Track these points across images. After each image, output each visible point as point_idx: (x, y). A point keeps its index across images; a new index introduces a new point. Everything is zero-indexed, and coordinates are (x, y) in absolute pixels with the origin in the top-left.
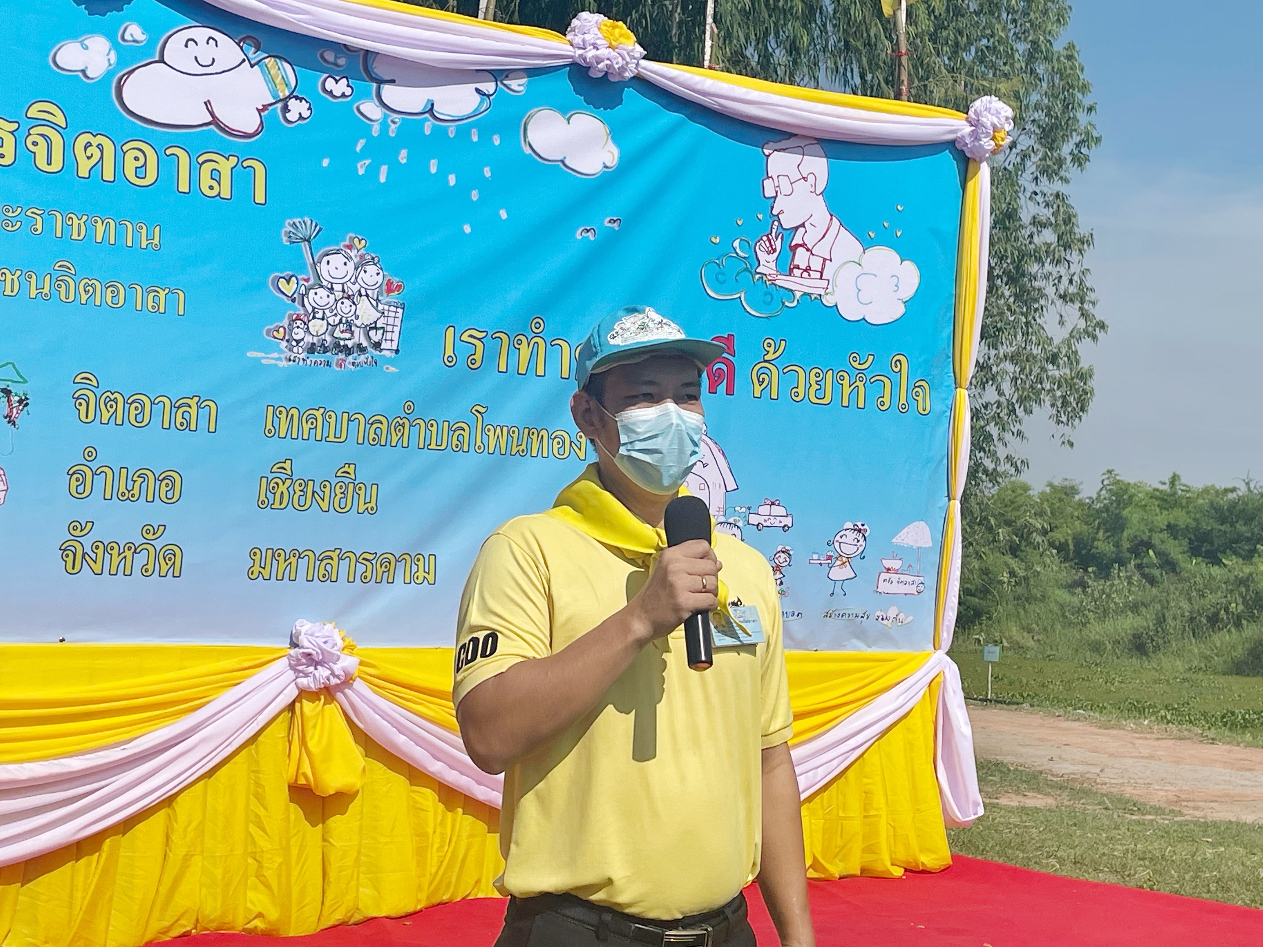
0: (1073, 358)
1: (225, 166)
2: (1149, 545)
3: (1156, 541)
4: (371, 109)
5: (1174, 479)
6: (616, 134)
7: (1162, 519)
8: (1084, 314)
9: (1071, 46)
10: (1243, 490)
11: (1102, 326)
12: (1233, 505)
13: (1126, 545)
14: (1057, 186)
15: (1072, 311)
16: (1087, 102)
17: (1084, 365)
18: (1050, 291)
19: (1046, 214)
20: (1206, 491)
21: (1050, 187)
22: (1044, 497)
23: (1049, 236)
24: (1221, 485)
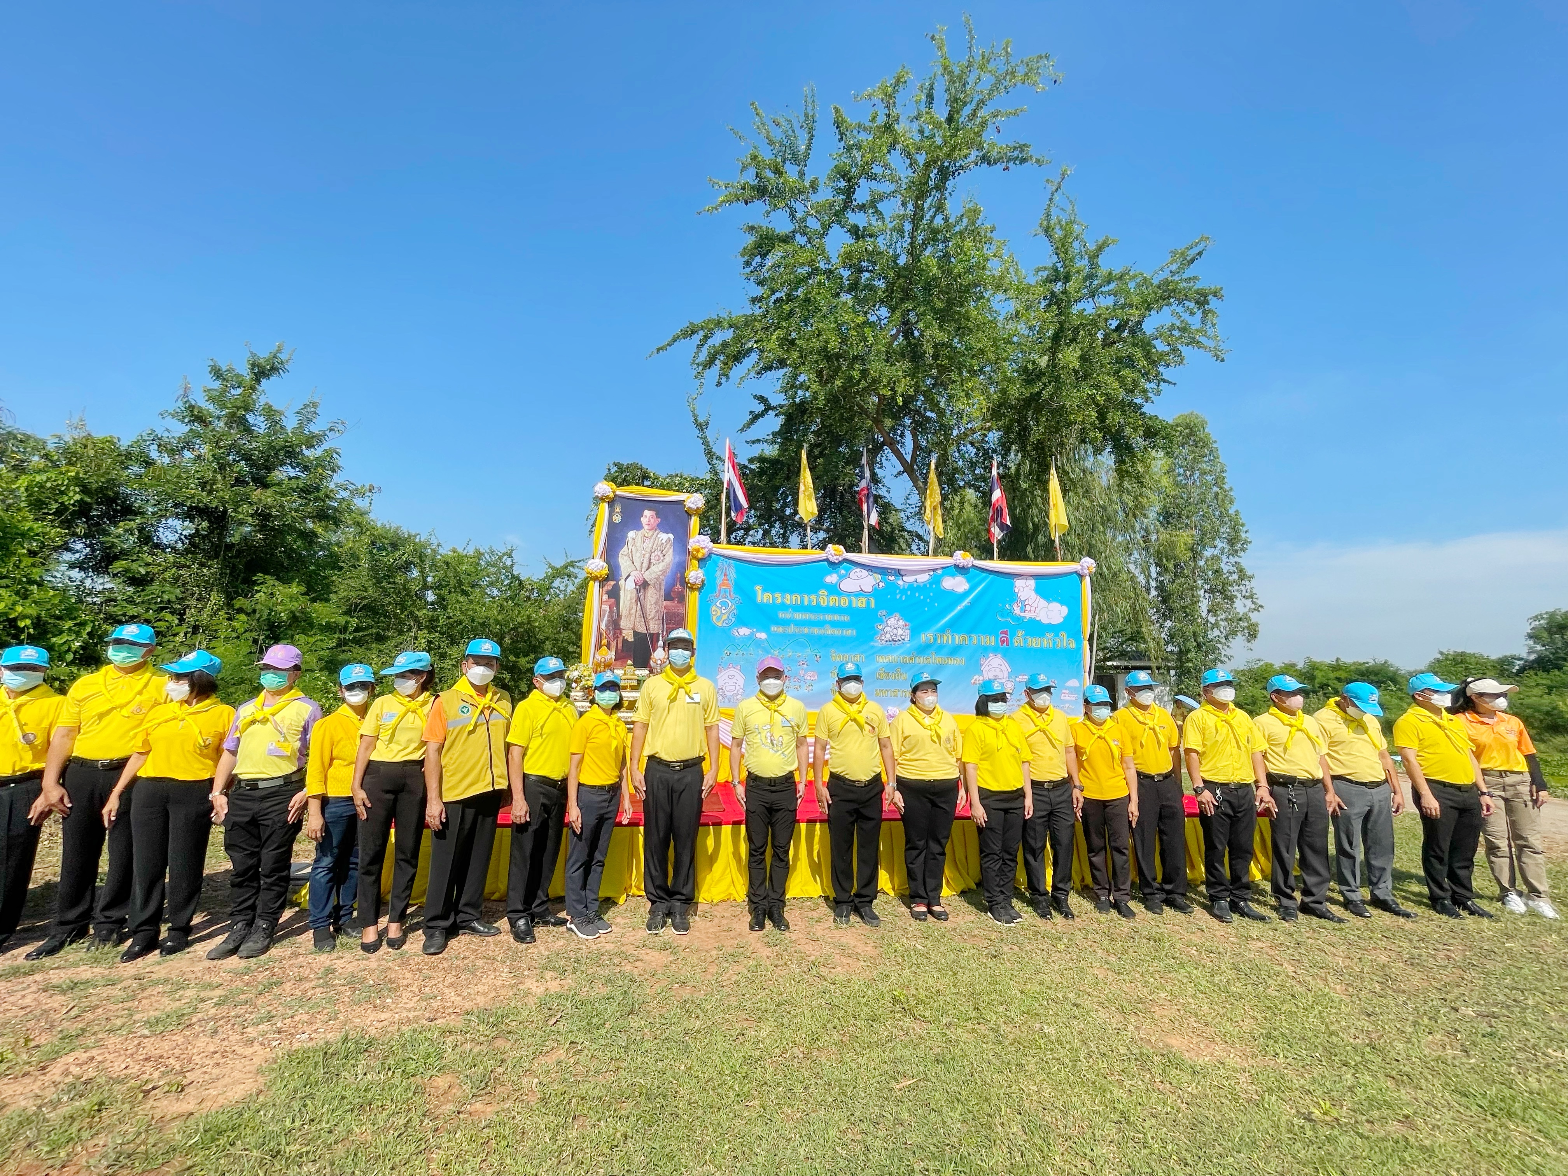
0: (1248, 619)
1: (864, 600)
2: (1328, 685)
3: (1330, 683)
4: (900, 582)
5: (1338, 660)
6: (968, 581)
7: (1332, 675)
8: (1253, 602)
9: (1237, 511)
10: (1372, 663)
11: (1261, 606)
12: (1367, 669)
13: (1317, 685)
14: (1237, 559)
15: (1248, 602)
16: (1244, 529)
17: (1253, 621)
18: (1239, 595)
19: (1232, 569)
20: (1354, 663)
21: (1232, 560)
22: (1281, 668)
23: (1235, 576)
24: (1362, 661)
